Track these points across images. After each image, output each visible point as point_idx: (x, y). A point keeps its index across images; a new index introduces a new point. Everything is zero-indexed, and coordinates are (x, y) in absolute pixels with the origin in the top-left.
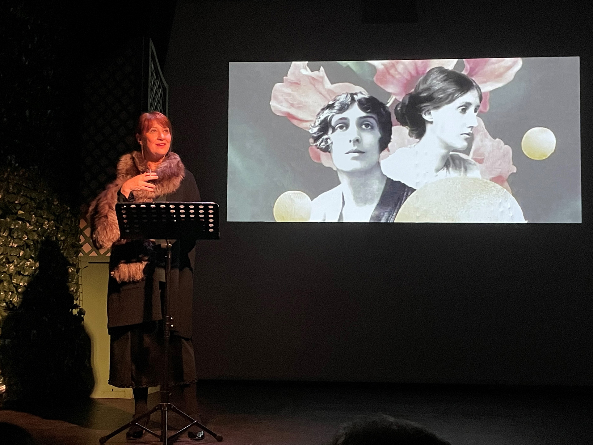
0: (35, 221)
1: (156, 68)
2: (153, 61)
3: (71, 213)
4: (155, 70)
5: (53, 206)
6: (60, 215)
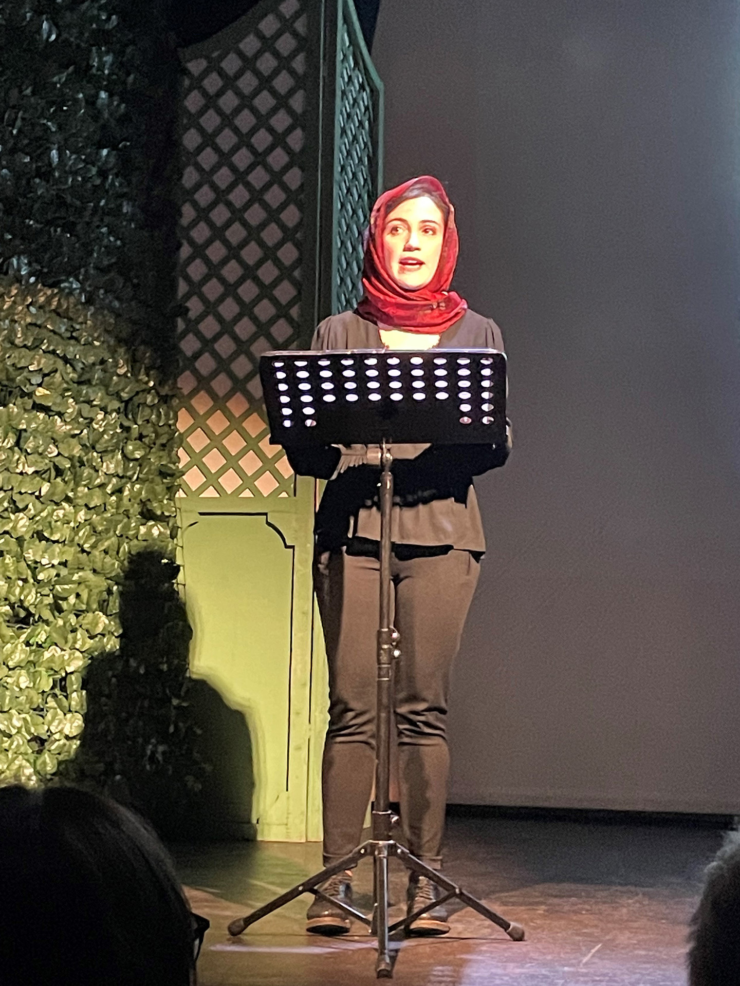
0: (75, 413)
1: (353, 40)
2: (347, 25)
3: (158, 393)
4: (351, 48)
5: (115, 378)
6: (131, 399)
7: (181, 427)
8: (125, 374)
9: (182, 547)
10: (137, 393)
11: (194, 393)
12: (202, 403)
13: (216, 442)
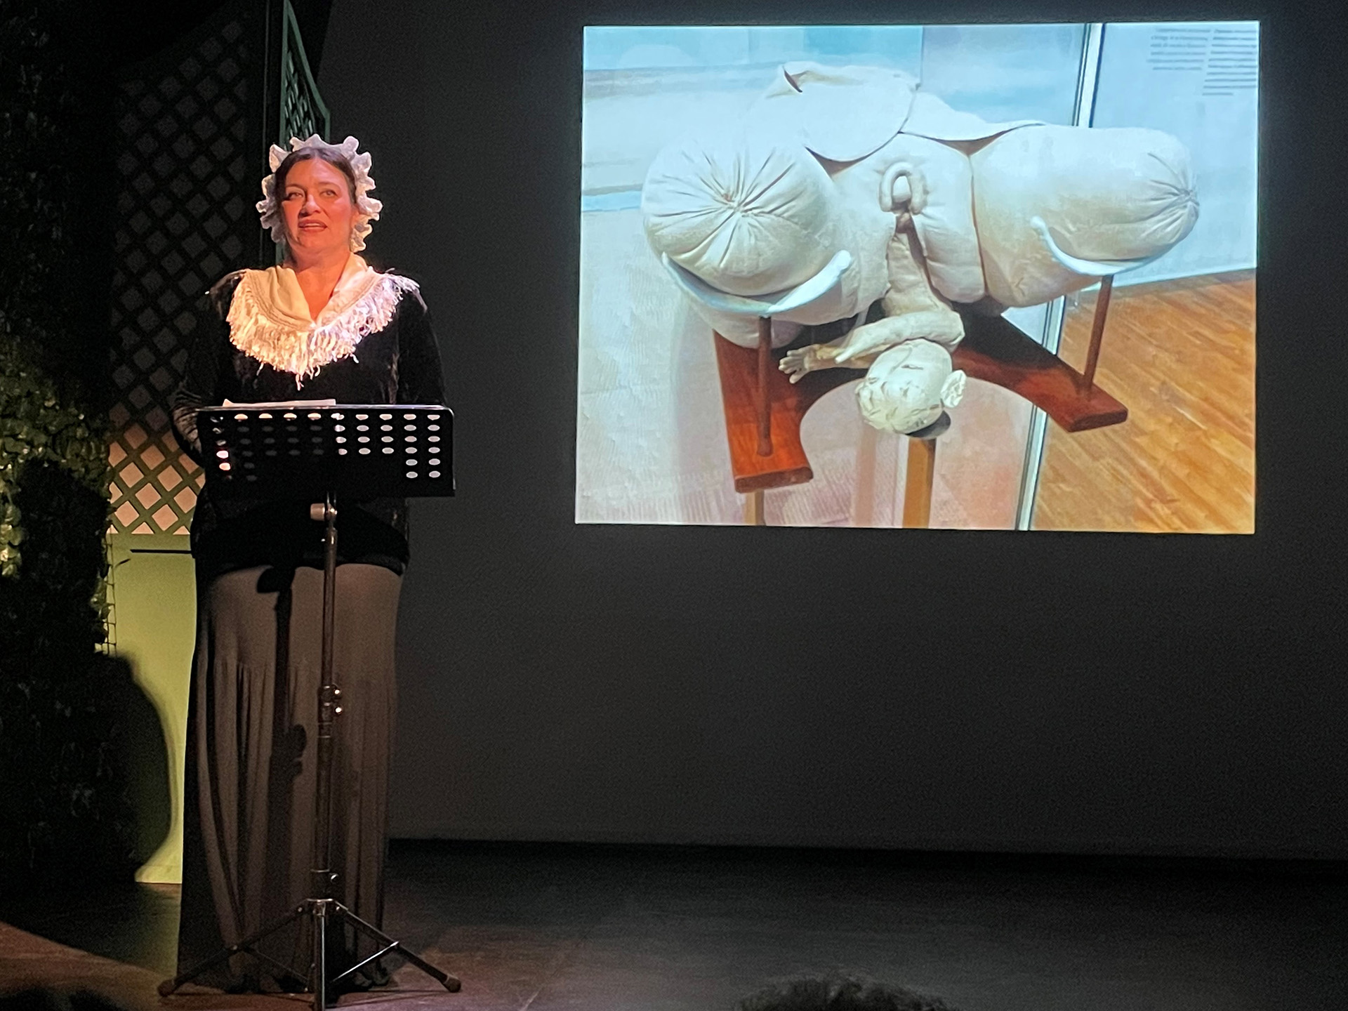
1: (299, 69)
2: (292, 52)
3: (88, 427)
4: (296, 75)
5: (42, 411)
6: (60, 432)
7: (114, 460)
8: (54, 406)
9: (113, 585)
10: (67, 427)
11: (127, 426)
12: (135, 438)
13: (150, 477)
